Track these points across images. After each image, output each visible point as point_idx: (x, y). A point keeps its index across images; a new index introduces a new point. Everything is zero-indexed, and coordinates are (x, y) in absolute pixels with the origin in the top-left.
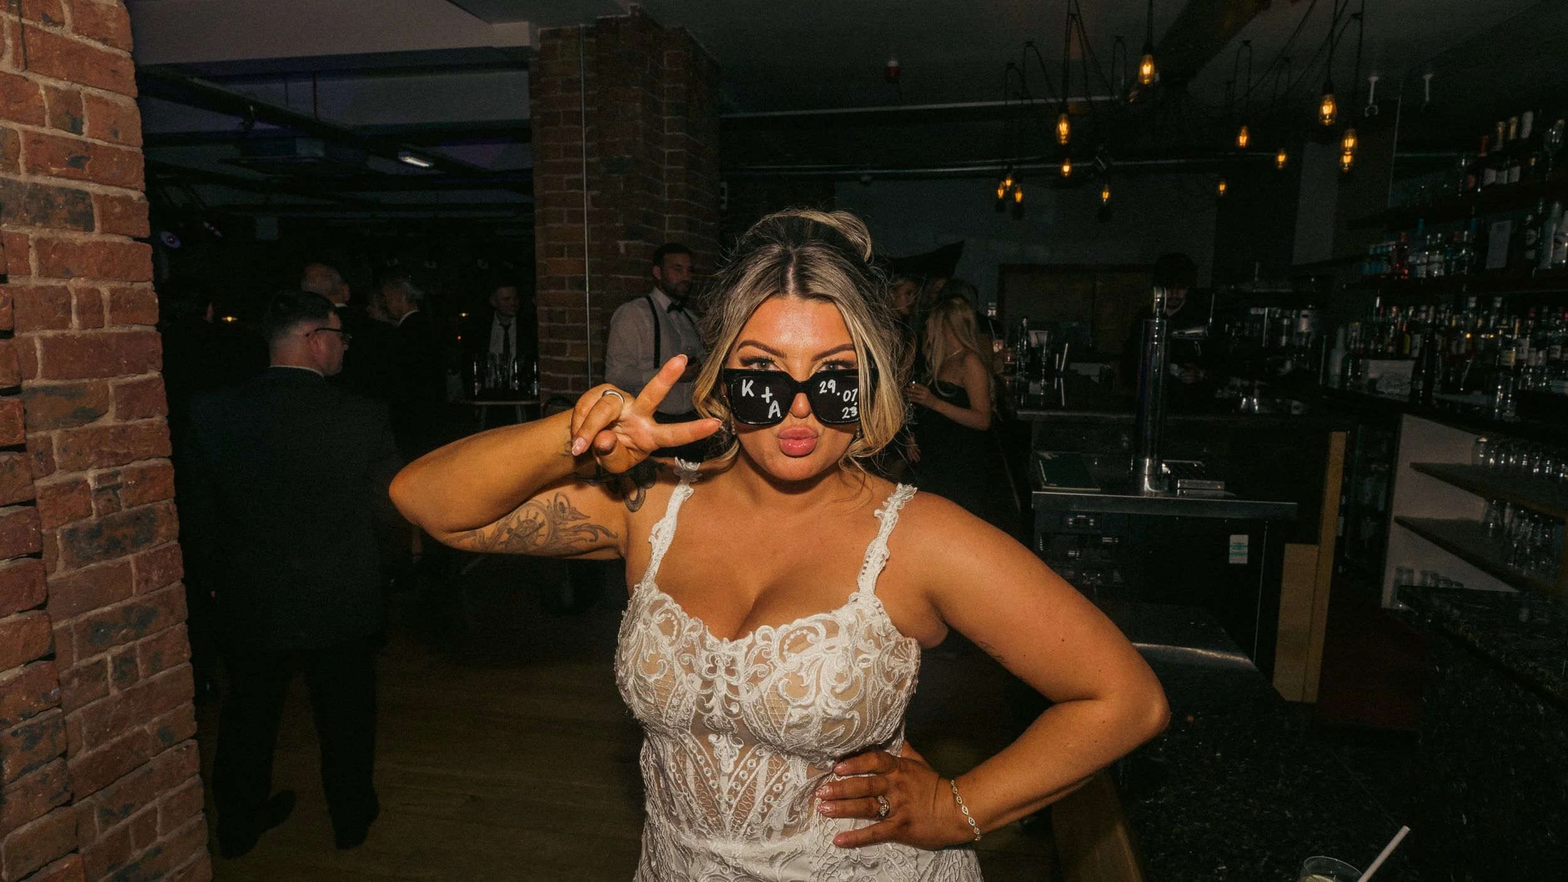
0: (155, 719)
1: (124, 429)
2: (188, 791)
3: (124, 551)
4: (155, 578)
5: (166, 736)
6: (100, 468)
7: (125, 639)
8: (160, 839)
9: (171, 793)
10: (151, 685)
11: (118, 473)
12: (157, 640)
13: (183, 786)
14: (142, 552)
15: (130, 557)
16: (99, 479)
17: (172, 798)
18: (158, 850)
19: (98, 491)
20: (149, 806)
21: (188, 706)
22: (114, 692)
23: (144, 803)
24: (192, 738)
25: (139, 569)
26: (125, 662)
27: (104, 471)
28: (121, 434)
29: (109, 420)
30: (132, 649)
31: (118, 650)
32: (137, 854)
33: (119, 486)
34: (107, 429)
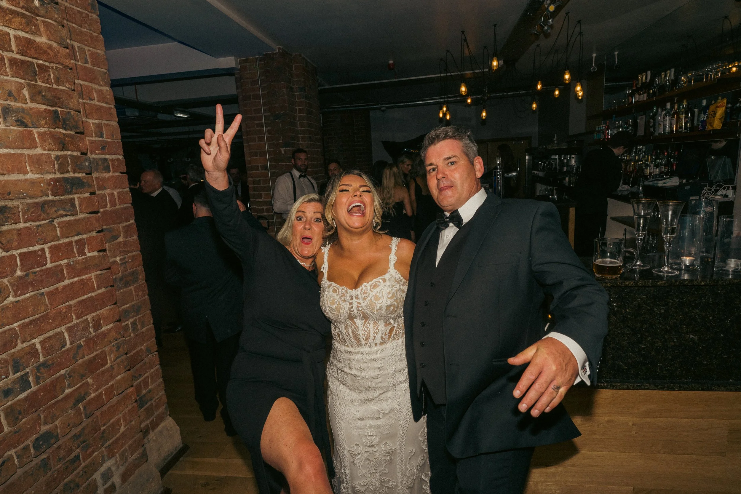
0: (145, 345)
1: (125, 242)
2: (157, 370)
3: (130, 285)
4: (140, 294)
5: (148, 350)
6: (120, 256)
7: (134, 316)
8: (150, 387)
9: (152, 370)
10: (143, 332)
11: (125, 258)
12: (143, 316)
13: (155, 369)
14: (135, 285)
15: (132, 287)
16: (121, 260)
17: (152, 373)
18: (150, 391)
19: (121, 264)
20: (146, 375)
21: (154, 339)
22: (132, 335)
23: (144, 374)
24: (156, 351)
25: (135, 291)
26: (134, 324)
27: (122, 257)
28: (125, 243)
29: (121, 239)
30: (136, 320)
31: (131, 320)
32: (144, 392)
33: (126, 263)
34: (121, 242)
